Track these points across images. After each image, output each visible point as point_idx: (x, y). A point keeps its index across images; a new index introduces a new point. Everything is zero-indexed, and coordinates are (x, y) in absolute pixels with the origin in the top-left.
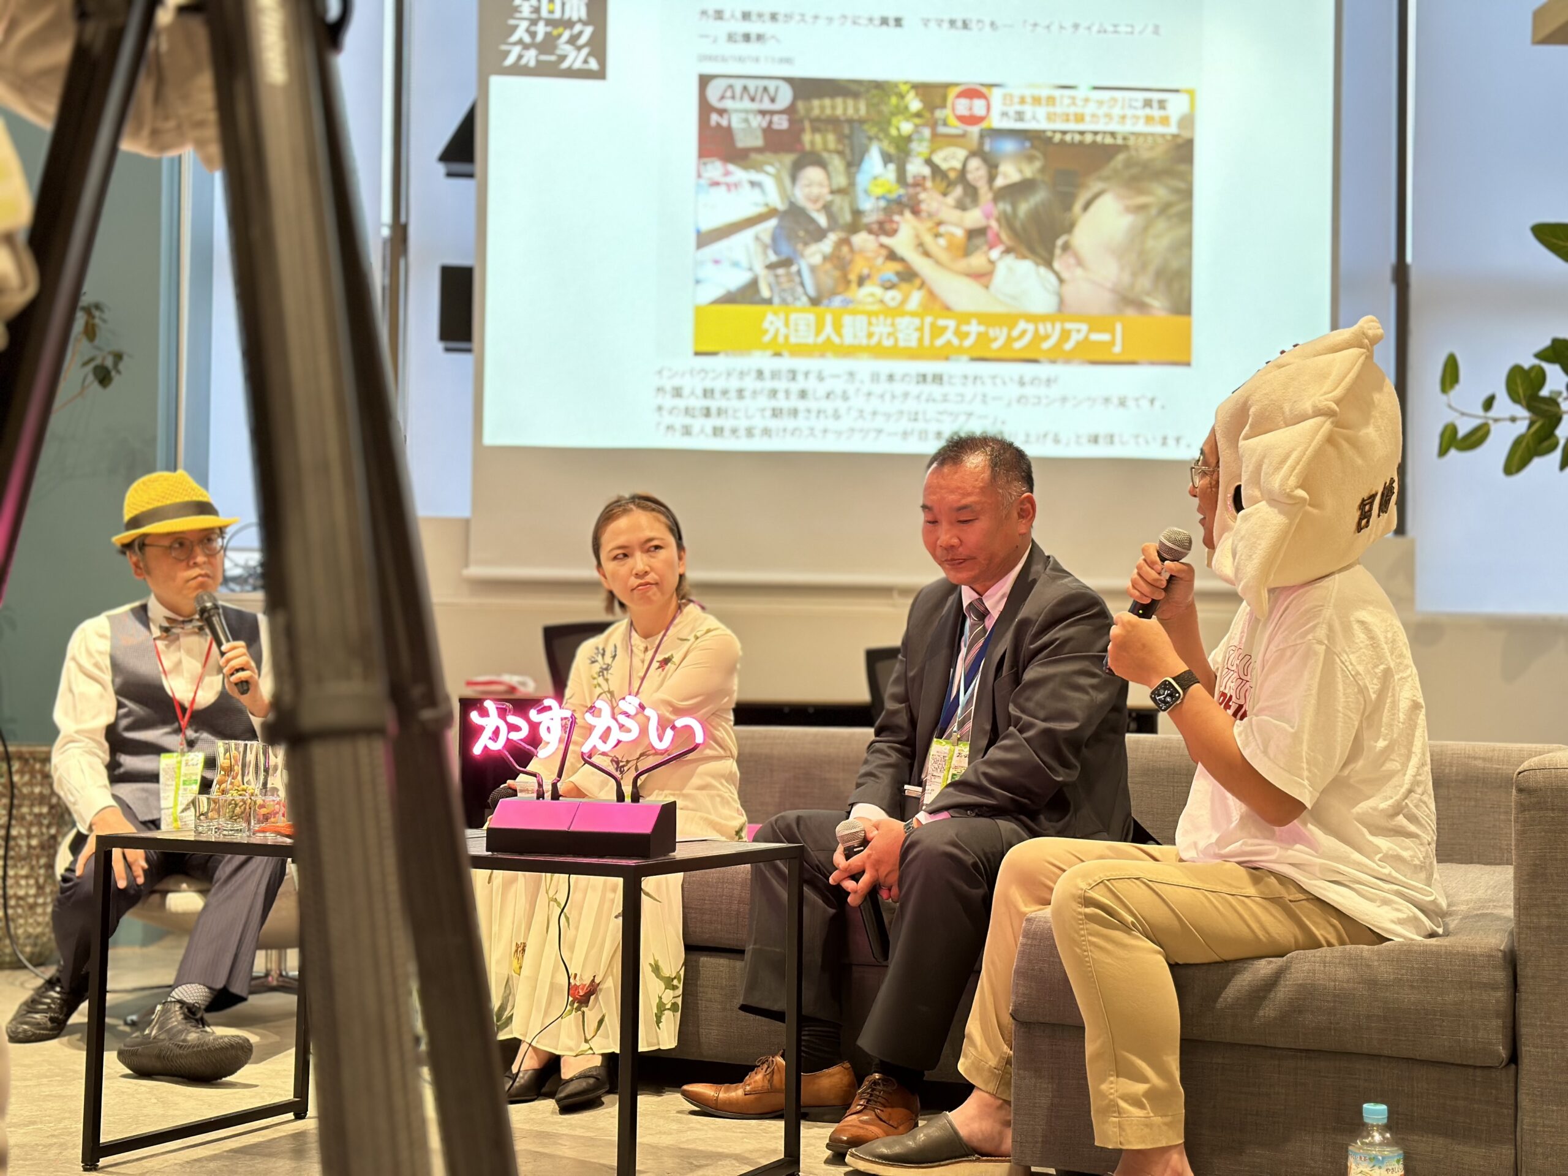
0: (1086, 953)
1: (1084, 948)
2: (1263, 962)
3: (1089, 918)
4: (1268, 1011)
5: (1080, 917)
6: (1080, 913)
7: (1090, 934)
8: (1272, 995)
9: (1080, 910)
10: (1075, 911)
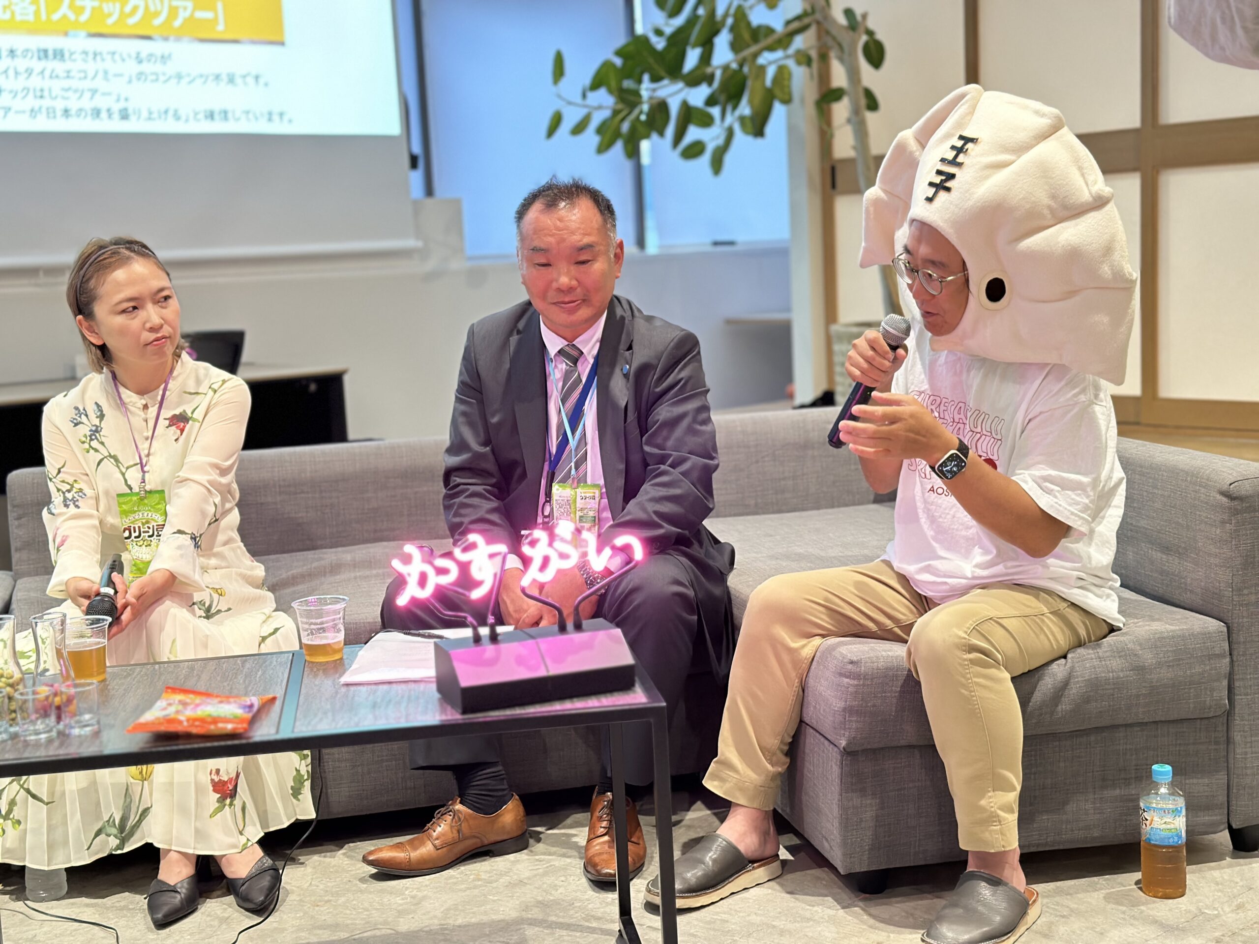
0: (973, 694)
1: (972, 689)
2: (1054, 666)
3: (973, 662)
4: (1064, 706)
5: (966, 663)
6: (965, 660)
7: (975, 677)
8: (1067, 692)
9: (965, 657)
10: (960, 658)
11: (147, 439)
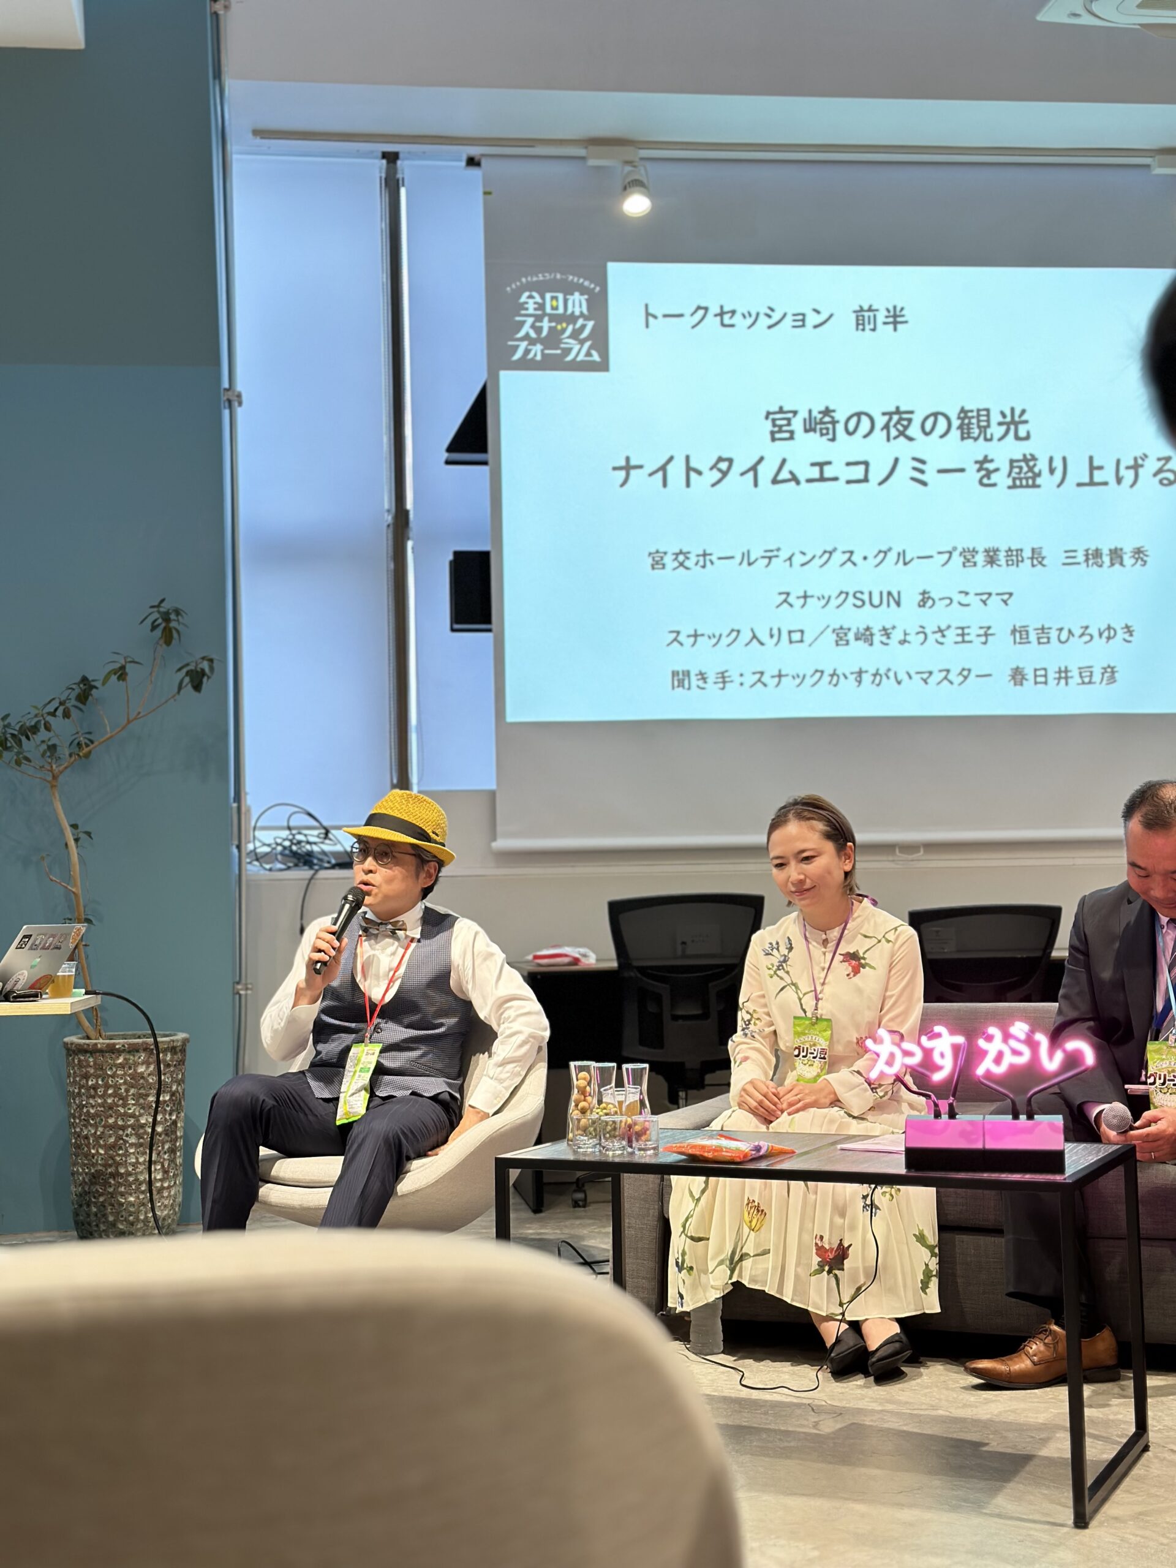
11: (823, 969)
